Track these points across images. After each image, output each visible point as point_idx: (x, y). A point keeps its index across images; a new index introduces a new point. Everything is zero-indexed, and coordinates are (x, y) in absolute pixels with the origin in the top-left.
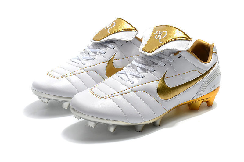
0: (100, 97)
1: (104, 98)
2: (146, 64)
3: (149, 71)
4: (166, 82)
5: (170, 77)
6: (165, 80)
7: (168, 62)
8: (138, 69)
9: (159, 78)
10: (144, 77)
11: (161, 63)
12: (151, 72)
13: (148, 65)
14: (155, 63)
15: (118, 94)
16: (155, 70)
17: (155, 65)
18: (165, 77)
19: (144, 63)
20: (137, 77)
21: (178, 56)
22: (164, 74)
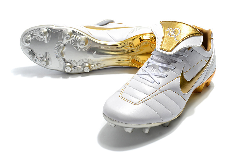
0: (134, 104)
1: (138, 104)
2: (166, 62)
3: (170, 69)
4: (185, 77)
5: (187, 72)
6: (184, 75)
7: (184, 58)
8: (160, 68)
9: (179, 74)
10: (167, 76)
11: (179, 60)
12: (172, 70)
13: (168, 63)
14: (174, 61)
15: (149, 97)
16: (175, 68)
17: (174, 63)
18: (184, 72)
19: (164, 62)
20: (161, 77)
21: (191, 50)
22: (182, 70)
